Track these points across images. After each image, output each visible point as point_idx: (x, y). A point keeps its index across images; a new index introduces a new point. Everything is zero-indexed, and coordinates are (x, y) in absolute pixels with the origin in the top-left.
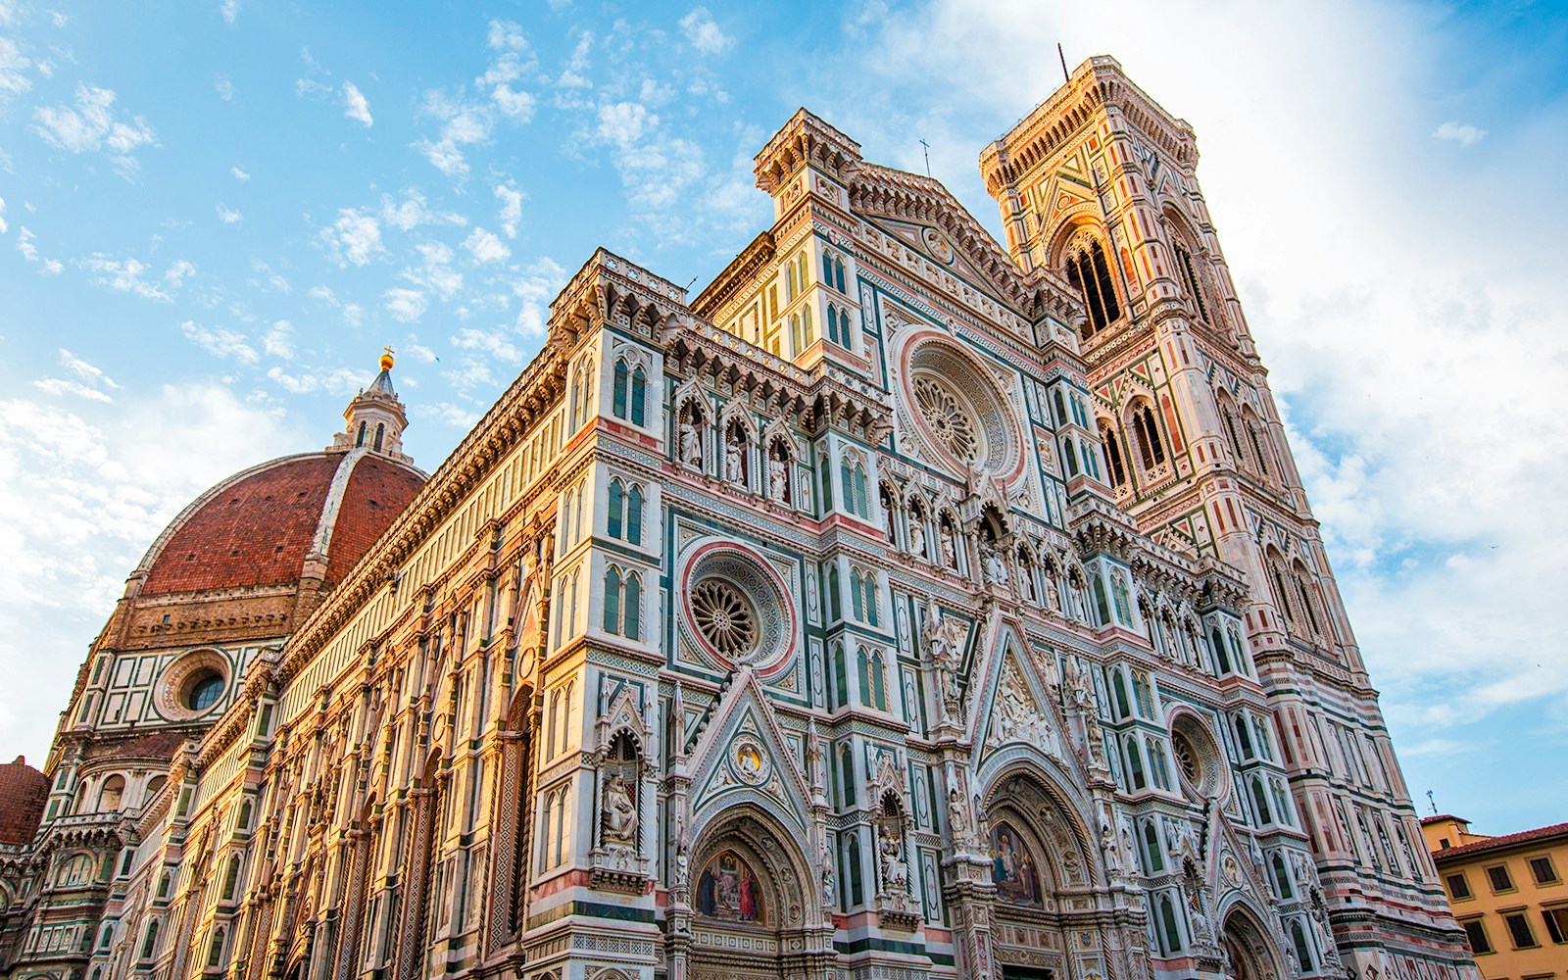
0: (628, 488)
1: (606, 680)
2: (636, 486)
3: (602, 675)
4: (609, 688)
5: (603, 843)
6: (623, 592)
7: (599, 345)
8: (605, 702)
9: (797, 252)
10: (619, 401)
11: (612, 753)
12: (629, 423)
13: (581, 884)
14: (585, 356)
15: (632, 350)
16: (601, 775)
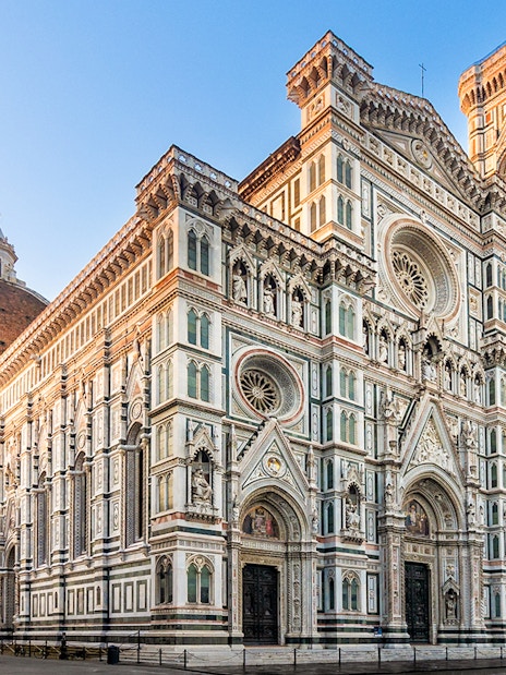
0: (200, 315)
1: (191, 423)
2: (205, 314)
3: (188, 420)
4: (193, 426)
5: (192, 501)
6: (199, 375)
7: (176, 218)
8: (191, 434)
9: (318, 154)
10: (191, 258)
11: (196, 459)
12: (199, 273)
13: (181, 518)
14: (165, 225)
15: (199, 223)
16: (190, 469)
